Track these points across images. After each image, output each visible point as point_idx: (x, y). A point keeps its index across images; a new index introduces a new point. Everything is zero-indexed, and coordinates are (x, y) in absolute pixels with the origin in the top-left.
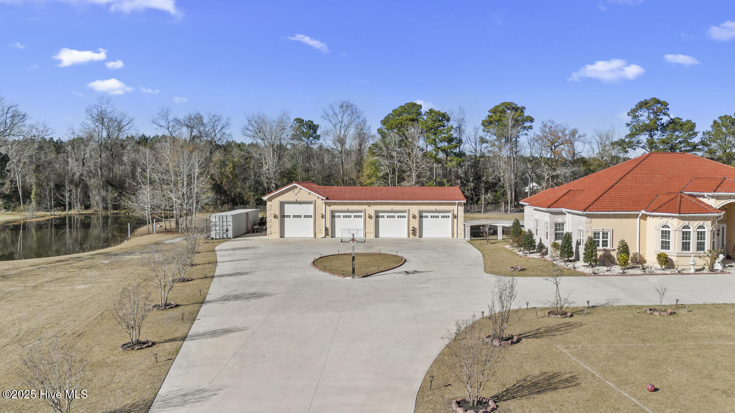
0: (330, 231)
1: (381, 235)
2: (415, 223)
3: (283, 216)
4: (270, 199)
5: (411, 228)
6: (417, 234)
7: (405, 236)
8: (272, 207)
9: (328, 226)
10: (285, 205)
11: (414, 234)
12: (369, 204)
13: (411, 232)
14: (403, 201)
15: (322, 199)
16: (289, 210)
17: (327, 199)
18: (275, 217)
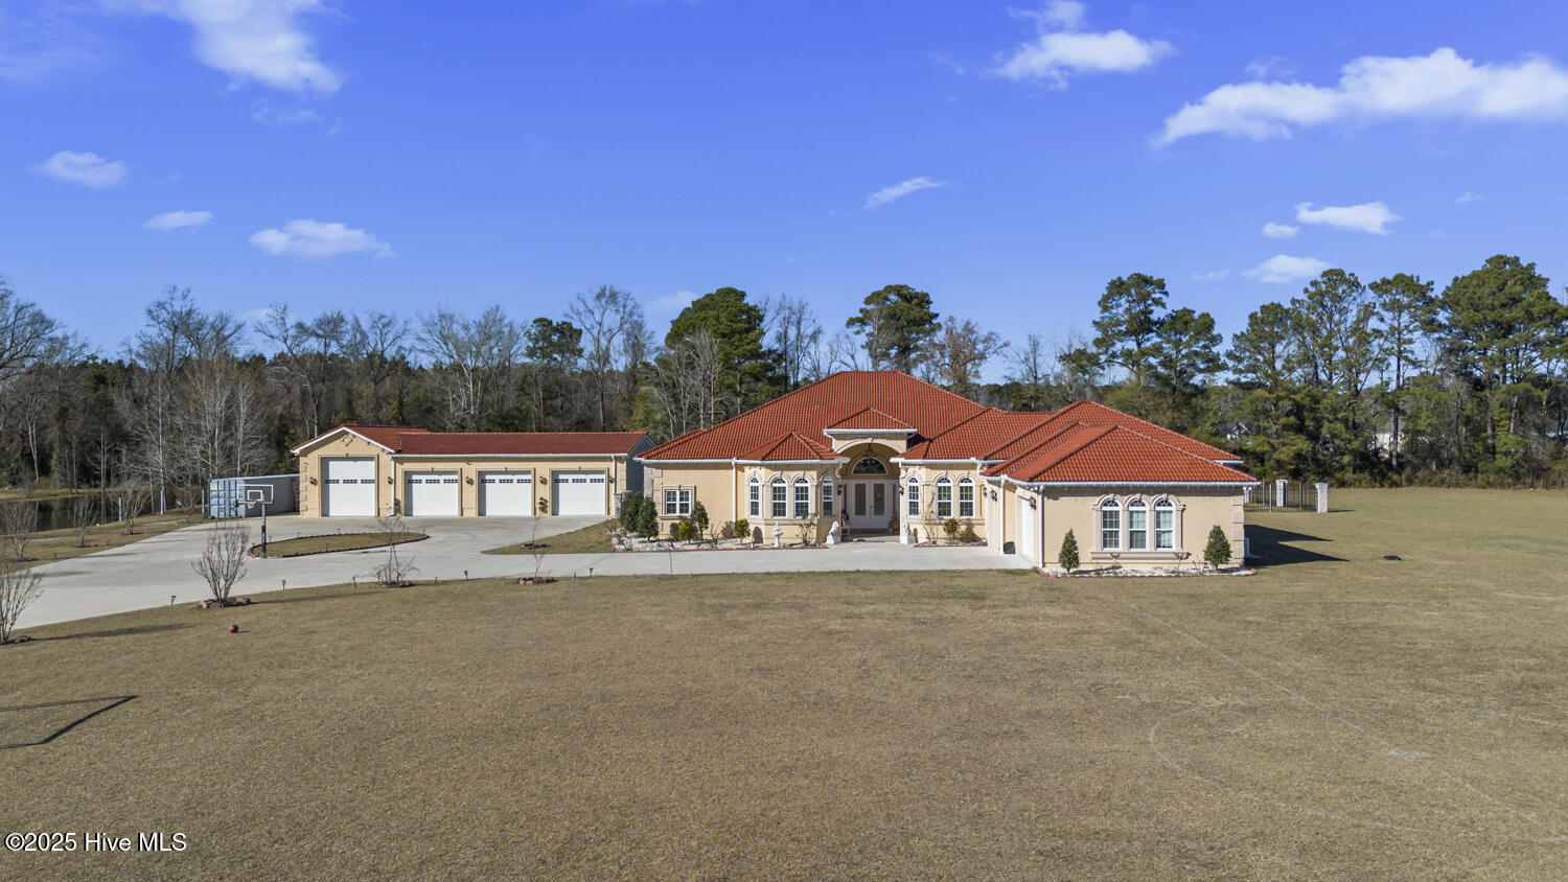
0: (402, 504)
1: (489, 512)
2: (545, 492)
3: (328, 482)
4: (305, 453)
5: (538, 501)
6: (549, 509)
7: (528, 513)
8: (309, 466)
9: (400, 497)
10: (331, 463)
11: (544, 509)
12: (468, 461)
13: (538, 506)
14: (526, 455)
15: (390, 453)
16: (337, 470)
17: (399, 452)
18: (314, 482)
